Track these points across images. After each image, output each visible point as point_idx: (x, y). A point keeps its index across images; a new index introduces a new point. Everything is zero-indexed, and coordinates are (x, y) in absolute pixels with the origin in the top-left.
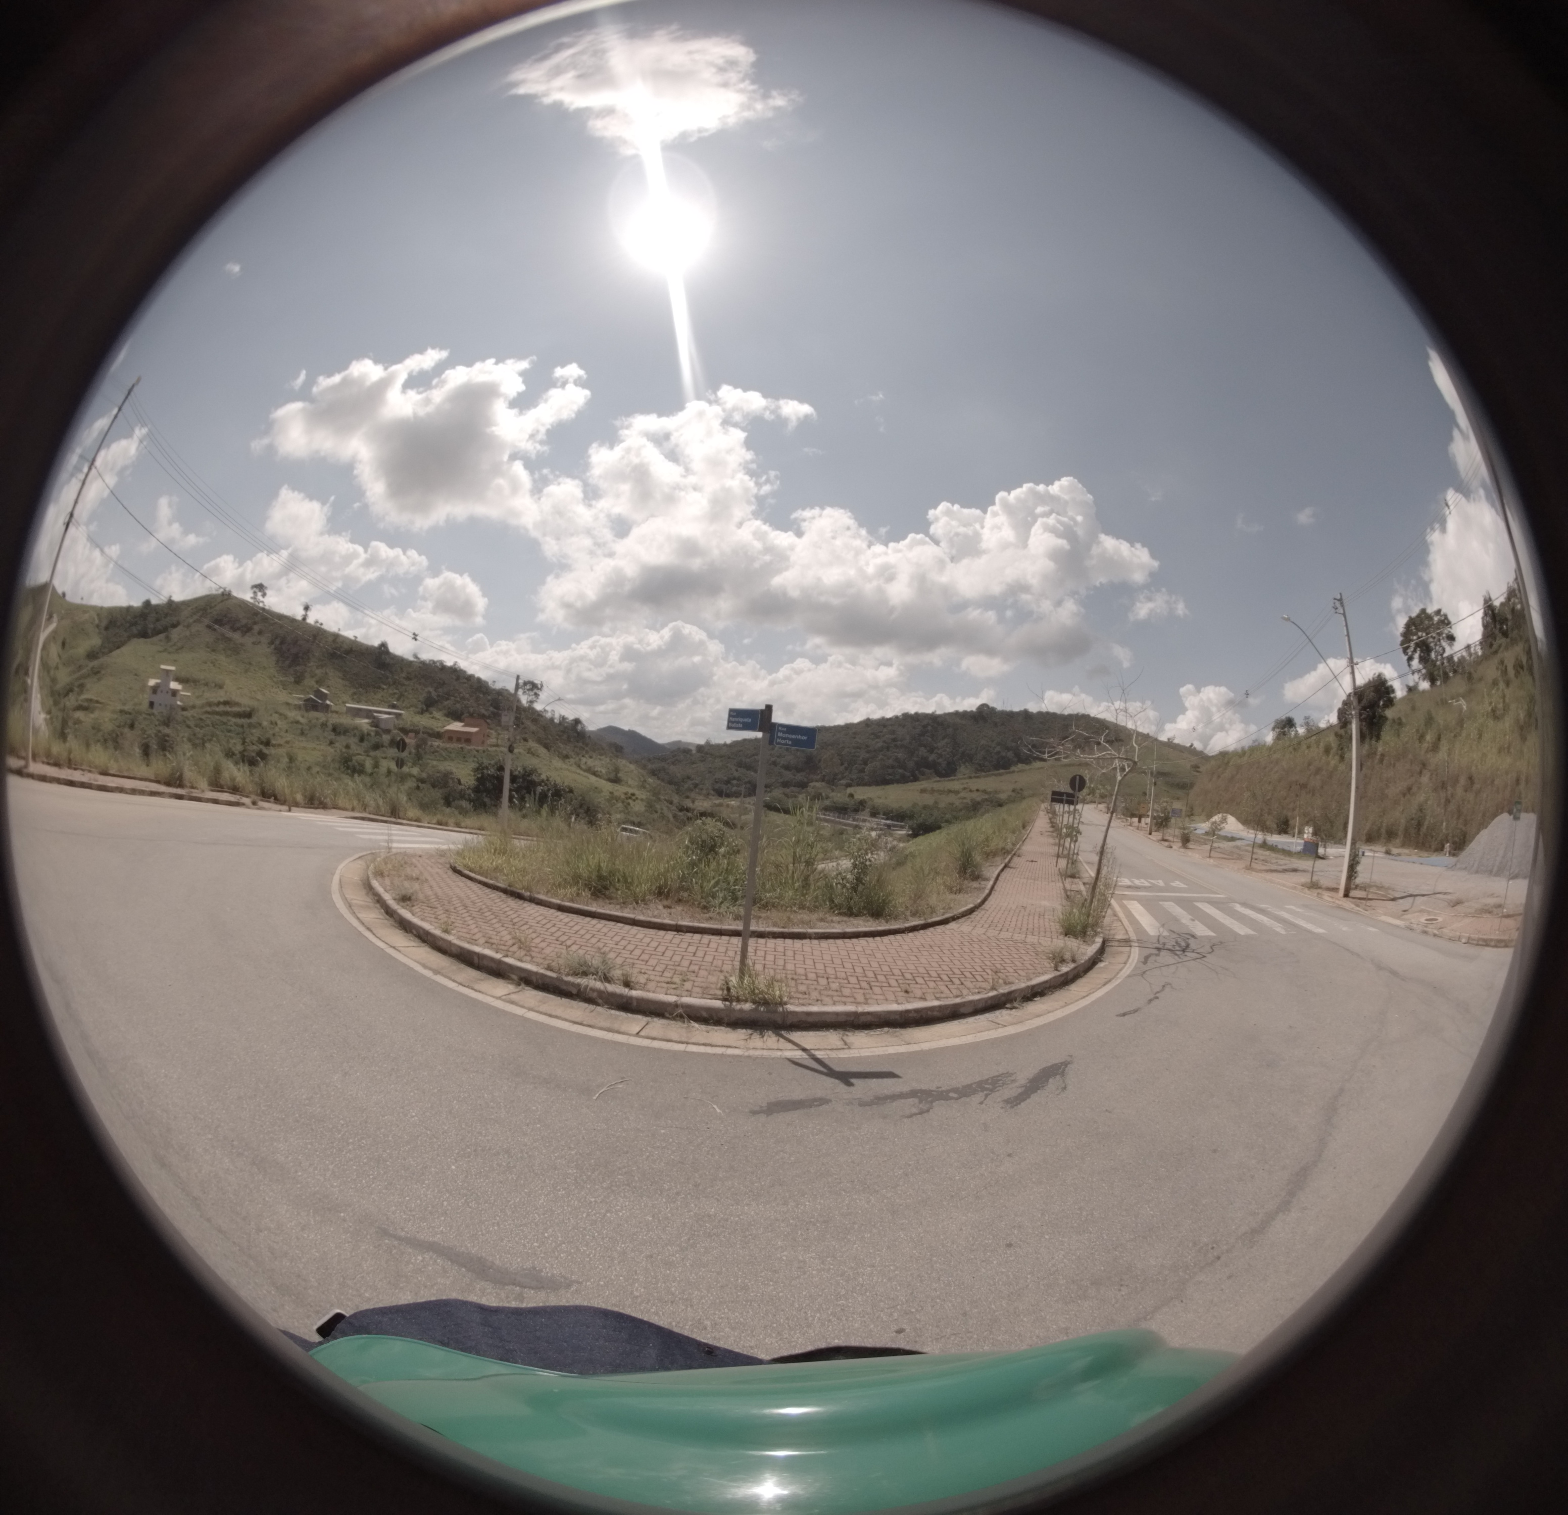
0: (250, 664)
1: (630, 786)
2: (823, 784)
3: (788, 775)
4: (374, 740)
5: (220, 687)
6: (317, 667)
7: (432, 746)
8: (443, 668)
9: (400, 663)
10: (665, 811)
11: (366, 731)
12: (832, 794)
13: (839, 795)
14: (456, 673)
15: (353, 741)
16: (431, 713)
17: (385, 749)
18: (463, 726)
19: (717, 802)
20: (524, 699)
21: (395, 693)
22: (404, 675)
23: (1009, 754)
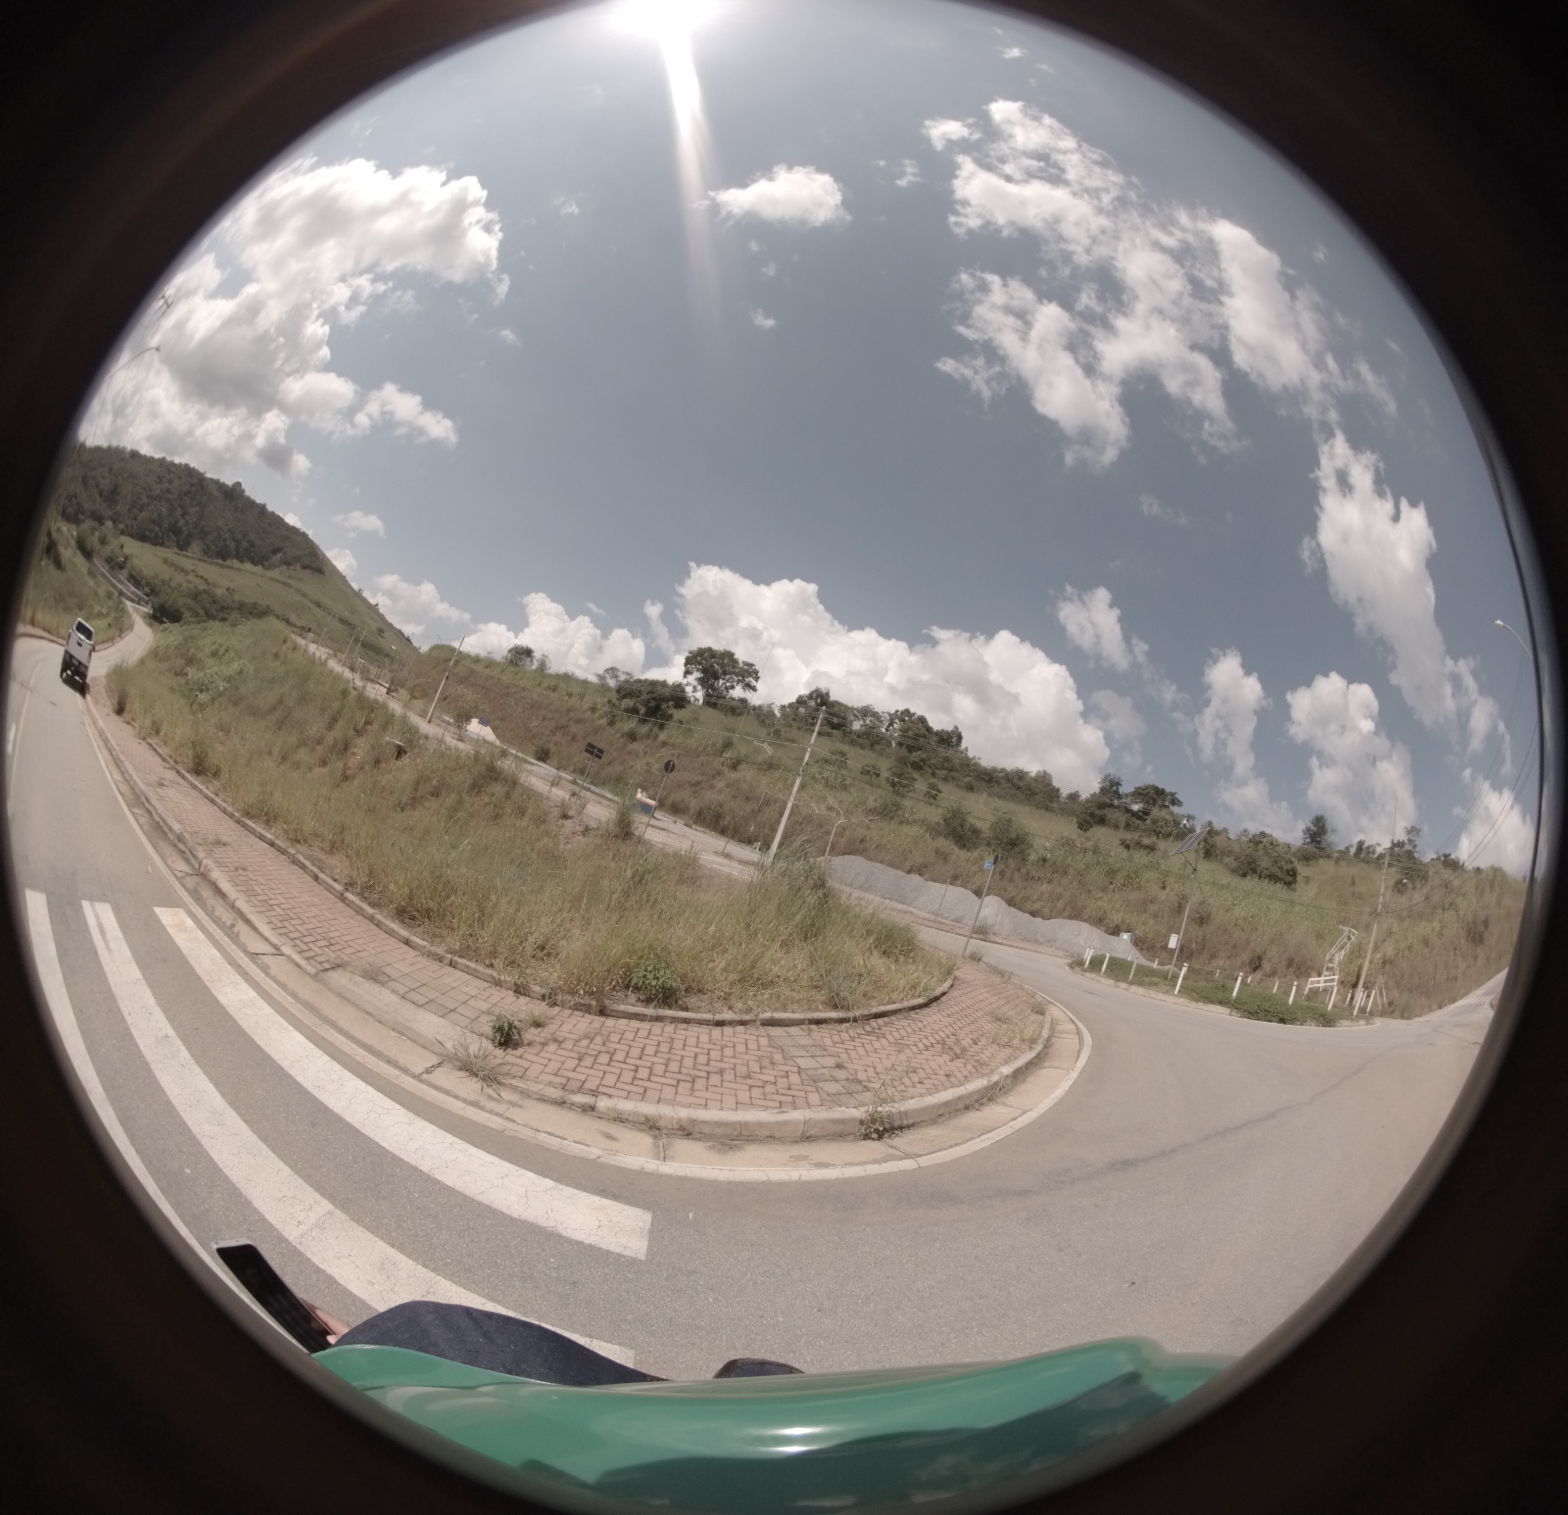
23: (232, 545)
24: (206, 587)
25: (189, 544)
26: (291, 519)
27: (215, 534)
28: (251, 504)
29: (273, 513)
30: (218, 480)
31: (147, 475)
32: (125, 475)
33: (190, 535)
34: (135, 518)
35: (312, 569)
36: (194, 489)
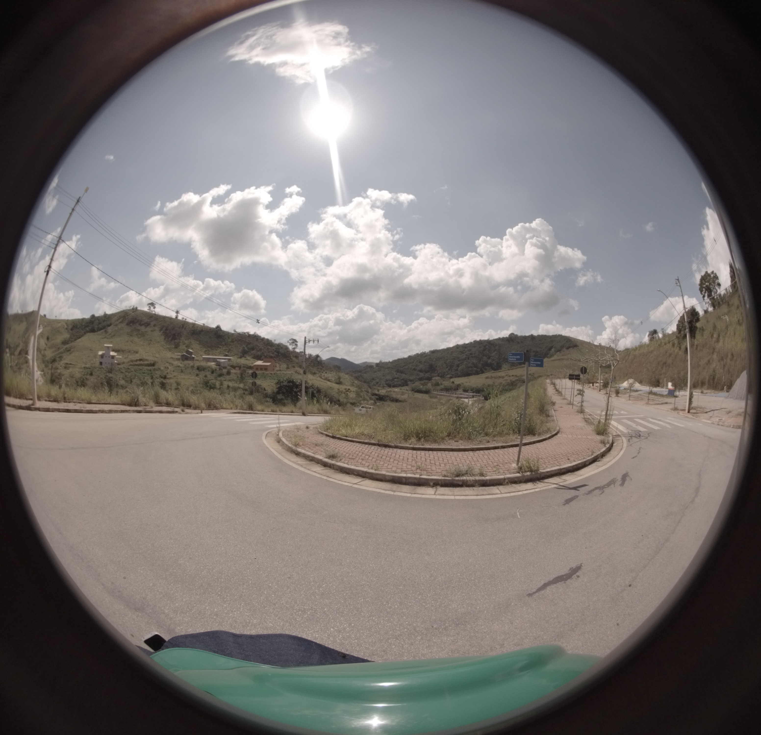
0: (151, 340)
1: (347, 386)
2: (439, 378)
3: (422, 375)
4: (219, 372)
5: (137, 352)
6: (186, 340)
7: (248, 373)
8: (249, 336)
9: (227, 334)
10: (366, 397)
11: (214, 369)
12: (443, 383)
13: (447, 382)
14: (256, 337)
15: (208, 373)
16: (245, 357)
17: (225, 376)
18: (263, 362)
19: (389, 390)
20: (291, 348)
21: (226, 349)
22: (230, 340)
25: (500, 367)
33: (498, 363)
35: (572, 347)
36: (487, 347)
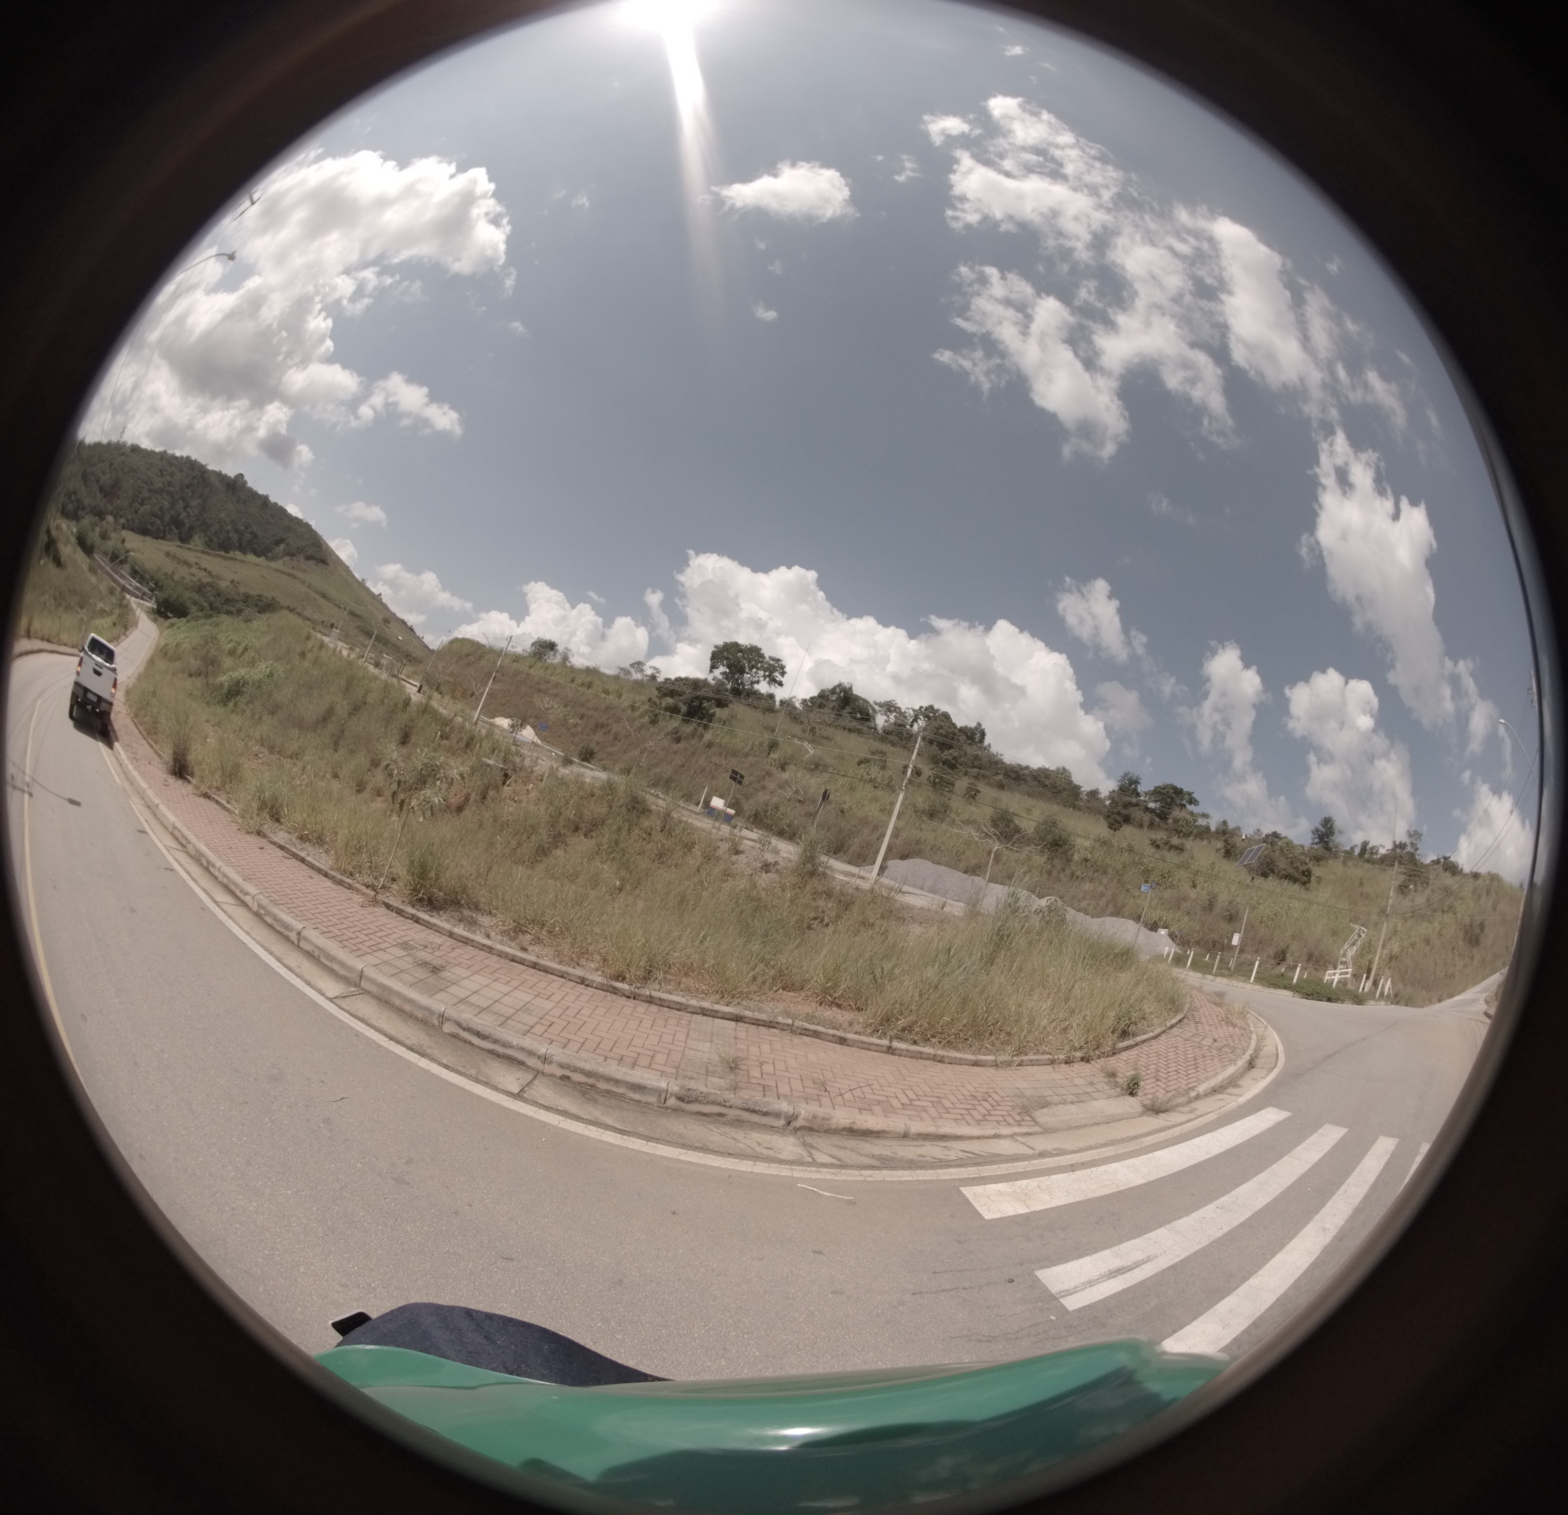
23: (234, 537)
24: (209, 580)
25: (191, 537)
26: (293, 510)
27: (217, 526)
28: (254, 495)
29: (276, 504)
30: (220, 472)
31: (149, 469)
32: (126, 470)
33: (192, 528)
34: (136, 512)
35: (315, 559)
36: (195, 481)
